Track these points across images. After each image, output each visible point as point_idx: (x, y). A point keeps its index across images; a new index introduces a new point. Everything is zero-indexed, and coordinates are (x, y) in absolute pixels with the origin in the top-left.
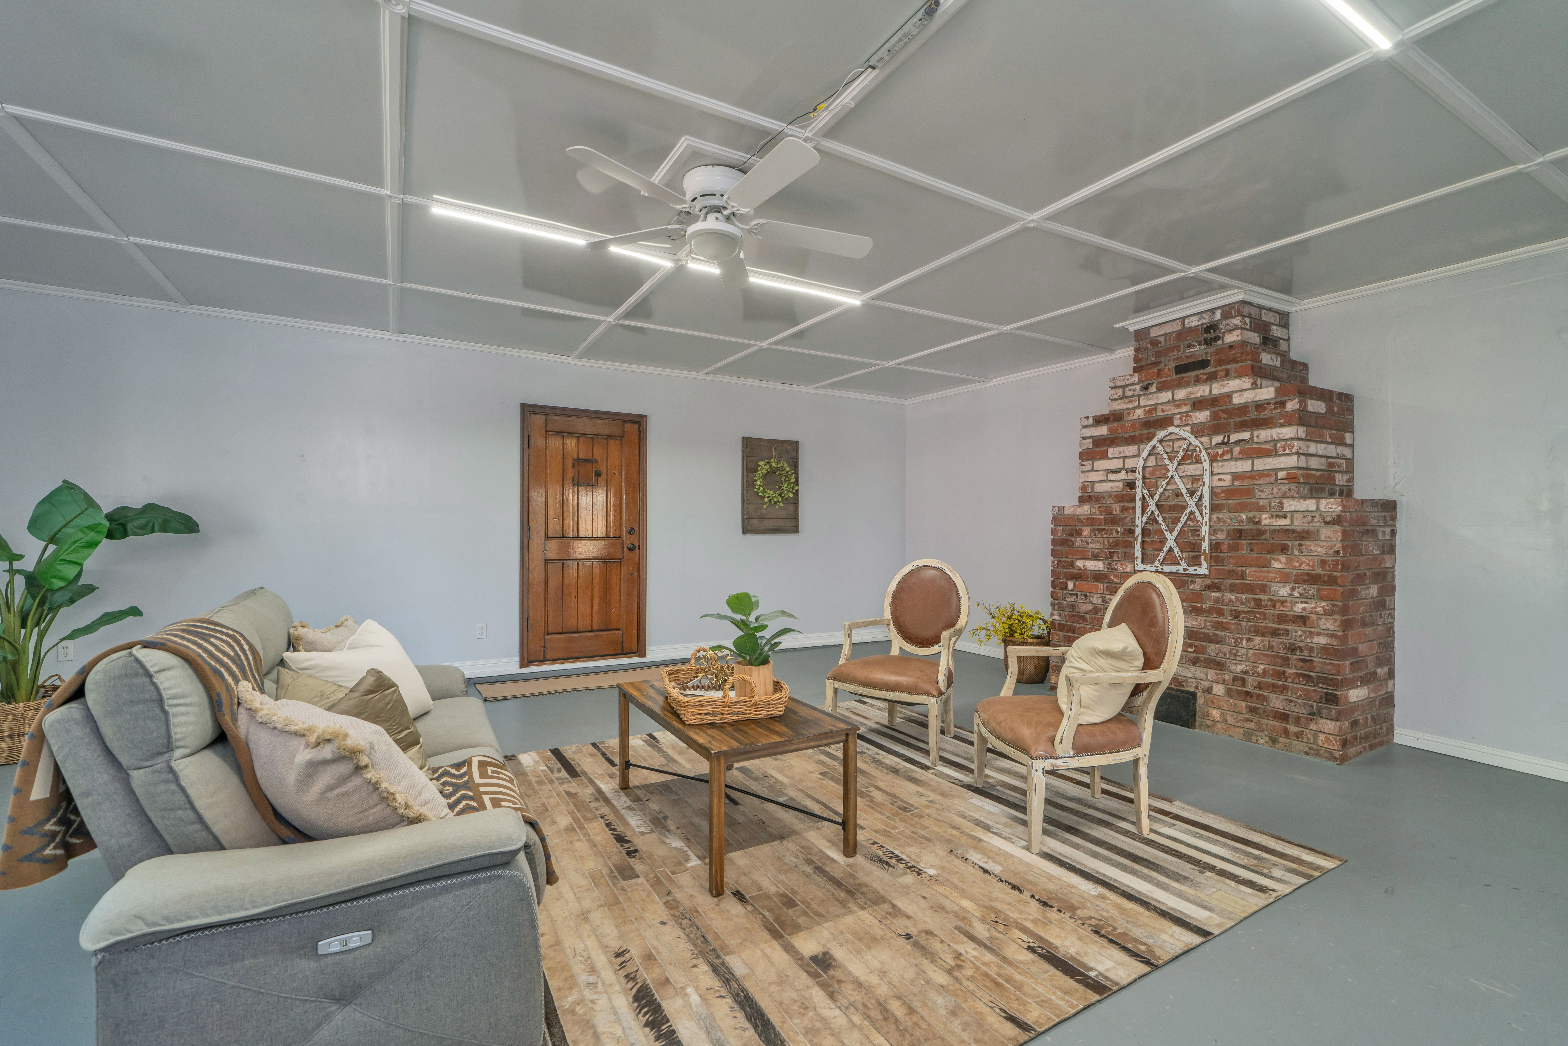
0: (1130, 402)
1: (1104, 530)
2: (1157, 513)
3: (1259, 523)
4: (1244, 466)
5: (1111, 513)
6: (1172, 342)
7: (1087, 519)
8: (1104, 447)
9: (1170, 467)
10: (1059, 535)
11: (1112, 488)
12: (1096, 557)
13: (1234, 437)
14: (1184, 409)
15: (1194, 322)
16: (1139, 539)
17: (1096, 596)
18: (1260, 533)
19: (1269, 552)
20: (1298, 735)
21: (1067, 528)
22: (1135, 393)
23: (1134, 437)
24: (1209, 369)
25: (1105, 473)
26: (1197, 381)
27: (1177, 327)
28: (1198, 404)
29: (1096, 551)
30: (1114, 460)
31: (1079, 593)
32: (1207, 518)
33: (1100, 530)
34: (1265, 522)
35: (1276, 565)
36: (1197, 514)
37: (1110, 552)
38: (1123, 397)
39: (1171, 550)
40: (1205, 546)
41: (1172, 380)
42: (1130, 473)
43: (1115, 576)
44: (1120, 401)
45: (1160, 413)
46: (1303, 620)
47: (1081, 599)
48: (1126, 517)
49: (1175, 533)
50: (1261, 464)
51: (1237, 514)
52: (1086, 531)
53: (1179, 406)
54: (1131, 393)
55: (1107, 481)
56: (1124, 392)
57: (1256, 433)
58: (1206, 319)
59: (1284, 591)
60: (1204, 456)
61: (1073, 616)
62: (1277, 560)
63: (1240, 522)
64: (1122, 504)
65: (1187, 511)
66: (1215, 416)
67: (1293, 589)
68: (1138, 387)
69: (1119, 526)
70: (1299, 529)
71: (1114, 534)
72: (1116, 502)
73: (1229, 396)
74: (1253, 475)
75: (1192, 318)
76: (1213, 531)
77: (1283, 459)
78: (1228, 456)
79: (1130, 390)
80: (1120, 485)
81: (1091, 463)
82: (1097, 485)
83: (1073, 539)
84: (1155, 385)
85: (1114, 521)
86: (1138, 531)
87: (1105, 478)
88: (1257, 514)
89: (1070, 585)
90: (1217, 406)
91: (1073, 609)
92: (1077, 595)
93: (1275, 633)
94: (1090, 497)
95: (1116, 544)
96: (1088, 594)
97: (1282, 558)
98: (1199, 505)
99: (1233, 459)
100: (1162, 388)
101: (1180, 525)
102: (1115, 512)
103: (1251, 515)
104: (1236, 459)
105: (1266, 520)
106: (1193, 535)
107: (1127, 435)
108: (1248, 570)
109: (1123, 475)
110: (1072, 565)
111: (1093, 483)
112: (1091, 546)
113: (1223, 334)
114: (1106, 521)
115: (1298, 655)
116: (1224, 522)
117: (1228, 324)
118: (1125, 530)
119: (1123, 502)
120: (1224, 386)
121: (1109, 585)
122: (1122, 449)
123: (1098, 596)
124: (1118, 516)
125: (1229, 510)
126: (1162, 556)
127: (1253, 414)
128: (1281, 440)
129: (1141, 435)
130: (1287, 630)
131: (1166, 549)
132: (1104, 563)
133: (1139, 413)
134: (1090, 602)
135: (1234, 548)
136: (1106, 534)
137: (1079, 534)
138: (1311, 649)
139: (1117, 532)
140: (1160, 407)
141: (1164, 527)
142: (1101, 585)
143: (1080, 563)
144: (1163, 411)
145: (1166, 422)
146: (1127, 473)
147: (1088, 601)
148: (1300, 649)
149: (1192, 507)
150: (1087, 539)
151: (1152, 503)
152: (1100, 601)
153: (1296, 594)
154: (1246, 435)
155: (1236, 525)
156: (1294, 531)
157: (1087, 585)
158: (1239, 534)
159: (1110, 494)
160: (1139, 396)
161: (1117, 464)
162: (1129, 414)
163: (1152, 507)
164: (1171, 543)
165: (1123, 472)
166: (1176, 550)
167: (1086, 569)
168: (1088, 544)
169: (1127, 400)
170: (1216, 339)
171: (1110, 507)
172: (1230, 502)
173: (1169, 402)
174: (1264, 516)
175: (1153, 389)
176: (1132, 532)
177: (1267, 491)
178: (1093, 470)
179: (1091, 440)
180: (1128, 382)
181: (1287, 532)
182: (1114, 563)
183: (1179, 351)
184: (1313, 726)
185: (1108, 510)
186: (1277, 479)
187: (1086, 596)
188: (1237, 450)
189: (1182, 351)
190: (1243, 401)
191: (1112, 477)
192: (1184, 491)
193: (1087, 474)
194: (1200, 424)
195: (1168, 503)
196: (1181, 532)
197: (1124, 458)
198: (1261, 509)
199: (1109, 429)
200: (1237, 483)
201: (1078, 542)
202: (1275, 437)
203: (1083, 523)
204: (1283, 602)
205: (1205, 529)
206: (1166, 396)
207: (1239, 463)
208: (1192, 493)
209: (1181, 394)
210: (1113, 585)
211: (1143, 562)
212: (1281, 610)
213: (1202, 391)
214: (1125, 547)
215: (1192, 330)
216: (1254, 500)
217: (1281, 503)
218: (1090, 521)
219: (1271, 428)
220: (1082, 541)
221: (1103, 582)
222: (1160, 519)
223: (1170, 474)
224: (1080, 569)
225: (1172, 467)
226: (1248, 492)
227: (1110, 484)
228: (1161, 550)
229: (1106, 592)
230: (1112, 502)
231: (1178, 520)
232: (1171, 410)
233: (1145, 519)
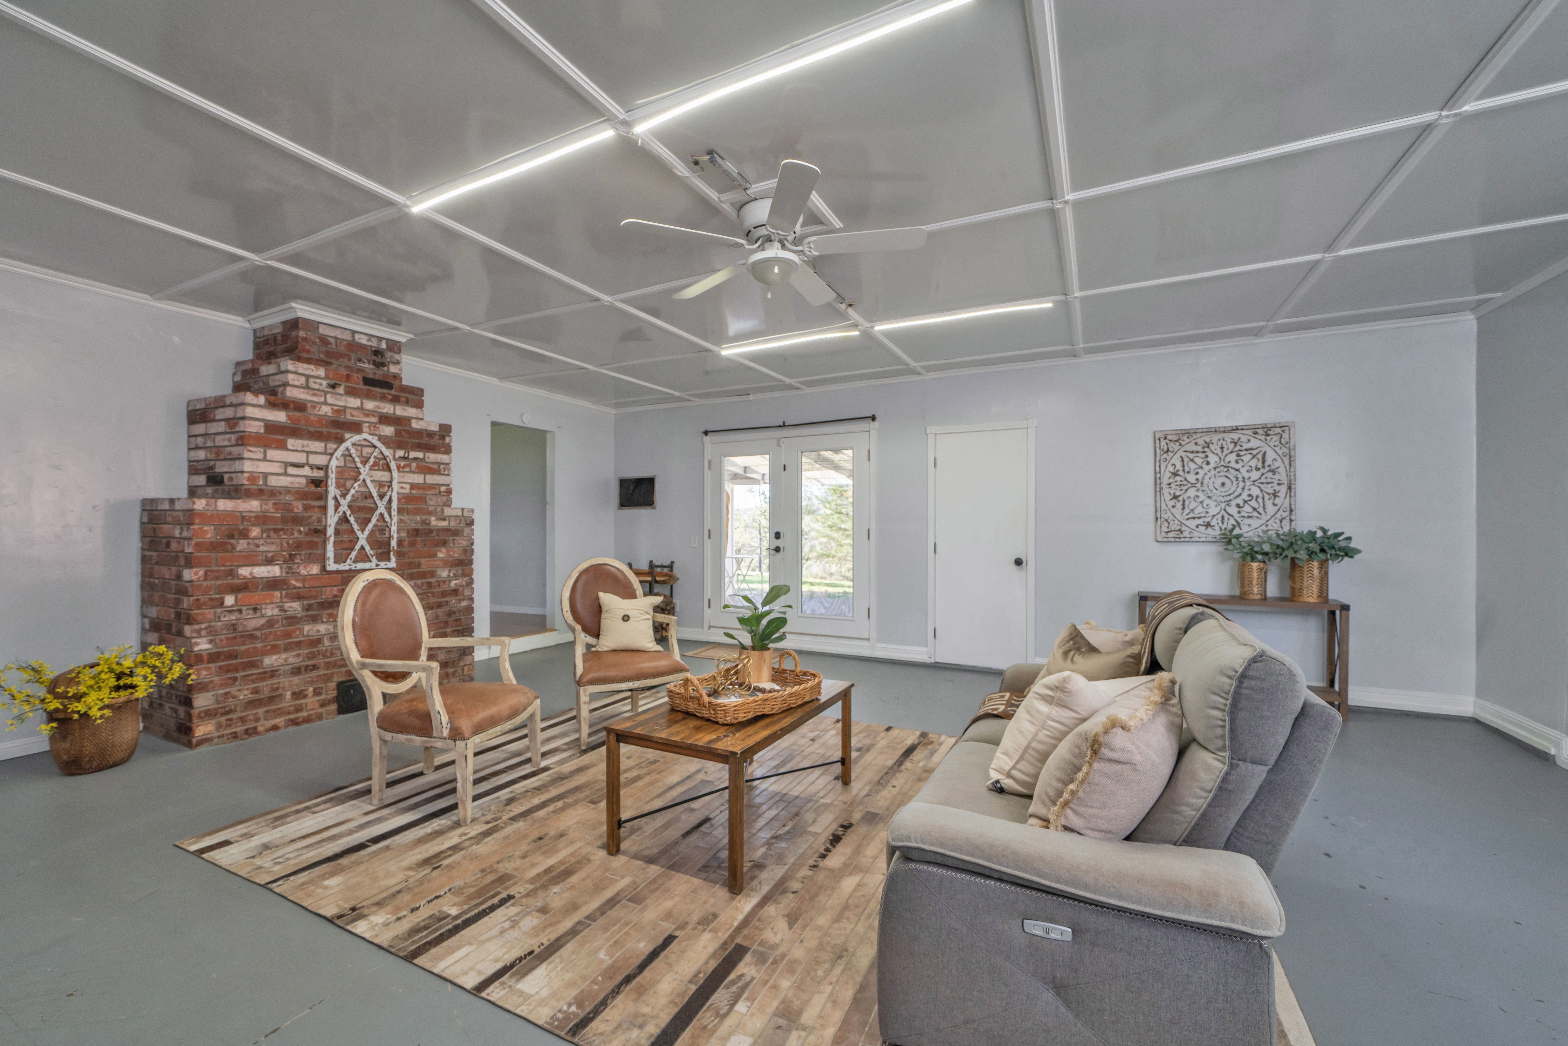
0: (314, 395)
1: (282, 530)
2: (348, 513)
3: (429, 524)
4: (418, 479)
5: (291, 511)
6: (342, 349)
7: (257, 517)
8: (281, 434)
9: (362, 471)
10: (209, 536)
11: (292, 483)
12: (269, 562)
13: (413, 454)
14: (374, 420)
15: (364, 340)
16: (332, 539)
17: (270, 606)
18: (430, 531)
19: (436, 546)
20: (454, 674)
21: (223, 528)
22: (321, 388)
23: (321, 433)
24: (393, 392)
25: (283, 465)
26: (383, 398)
27: (347, 337)
28: (385, 419)
29: (270, 555)
30: (296, 453)
31: (244, 608)
32: (395, 519)
33: (276, 530)
34: (433, 523)
35: (440, 555)
36: (386, 516)
37: (290, 555)
38: (307, 387)
39: (362, 548)
40: (394, 543)
41: (361, 389)
42: (315, 470)
43: (297, 580)
44: (302, 390)
45: (349, 417)
46: (455, 592)
47: (247, 613)
48: (310, 517)
49: (367, 532)
50: (431, 479)
51: (415, 517)
52: (255, 532)
53: (367, 415)
54: (317, 386)
55: (285, 474)
56: (307, 382)
57: (427, 454)
58: (374, 343)
59: (444, 573)
60: (393, 465)
61: (235, 638)
62: (440, 551)
63: (416, 523)
64: (305, 502)
65: (377, 513)
66: (398, 433)
67: (450, 571)
68: (325, 383)
69: (302, 525)
70: (453, 529)
71: (296, 535)
72: (297, 499)
73: (409, 420)
74: (425, 487)
75: (362, 336)
76: (398, 531)
77: (444, 477)
78: (407, 469)
79: (315, 383)
80: (304, 481)
81: (262, 450)
82: (270, 478)
83: (232, 541)
84: (342, 388)
85: (297, 520)
86: (330, 531)
87: (282, 471)
88: (428, 517)
89: (229, 600)
90: (400, 425)
91: (235, 629)
92: (240, 611)
93: (440, 605)
94: (261, 491)
95: (299, 545)
96: (259, 607)
97: (444, 550)
98: (389, 509)
99: (411, 472)
100: (351, 392)
101: (370, 526)
102: (296, 510)
103: (424, 517)
104: (414, 472)
105: (434, 522)
106: (381, 534)
107: (312, 429)
108: (423, 561)
109: (306, 471)
110: (232, 573)
111: (266, 475)
112: (262, 548)
113: (389, 362)
114: (284, 520)
115: (454, 617)
116: (405, 522)
117: (392, 357)
118: (310, 530)
119: (307, 499)
120: (405, 410)
121: (289, 591)
122: (306, 442)
123: (274, 606)
124: (300, 515)
125: (408, 514)
126: (353, 554)
127: (425, 440)
128: (443, 464)
129: (328, 433)
130: (447, 602)
131: (357, 547)
132: (281, 568)
133: (326, 410)
134: (262, 616)
135: (413, 544)
136: (285, 534)
137: (244, 535)
138: (460, 611)
139: (300, 532)
140: (348, 411)
141: (356, 527)
142: (277, 594)
143: (244, 571)
144: (352, 415)
145: (356, 427)
146: (312, 469)
147: (258, 614)
148: (454, 613)
149: (382, 509)
150: (257, 542)
151: (344, 503)
152: (276, 611)
153: (452, 575)
154: (420, 455)
155: (414, 526)
156: (450, 530)
157: (256, 597)
158: (417, 532)
159: (288, 490)
160: (326, 393)
161: (300, 458)
162: (314, 407)
163: (344, 508)
164: (362, 541)
165: (307, 468)
166: (367, 548)
167: (254, 578)
168: (258, 546)
169: (311, 392)
170: (383, 365)
171: (290, 504)
172: (409, 506)
173: (358, 408)
174: (433, 519)
175: (341, 390)
176: (321, 532)
177: (434, 499)
178: (265, 459)
179: (262, 424)
180: (312, 373)
181: (446, 530)
182: (295, 566)
183: (350, 360)
184: (462, 664)
185: (287, 508)
186: (440, 492)
187: (255, 610)
188: (414, 465)
189: (352, 362)
190: (419, 427)
191: (291, 470)
192: (375, 494)
193: (256, 462)
194: (386, 437)
195: (357, 504)
196: (372, 532)
197: (308, 453)
198: (430, 513)
199: (289, 417)
200: (414, 492)
201: (242, 545)
202: (439, 460)
203: (249, 521)
204: (444, 582)
205: (394, 528)
206: (354, 402)
207: (416, 476)
208: (382, 497)
209: (370, 405)
210: (294, 591)
211: (335, 562)
212: (445, 587)
213: (387, 408)
214: (310, 548)
215: (361, 347)
216: (425, 506)
217: (442, 510)
218: (261, 519)
219: (435, 453)
220: (248, 543)
221: (278, 590)
222: (352, 519)
223: (361, 477)
224: (245, 578)
225: (364, 471)
226: (422, 499)
227: (289, 479)
228: (352, 549)
229: (285, 600)
230: (292, 498)
231: (369, 520)
232: (359, 417)
233: (336, 519)
